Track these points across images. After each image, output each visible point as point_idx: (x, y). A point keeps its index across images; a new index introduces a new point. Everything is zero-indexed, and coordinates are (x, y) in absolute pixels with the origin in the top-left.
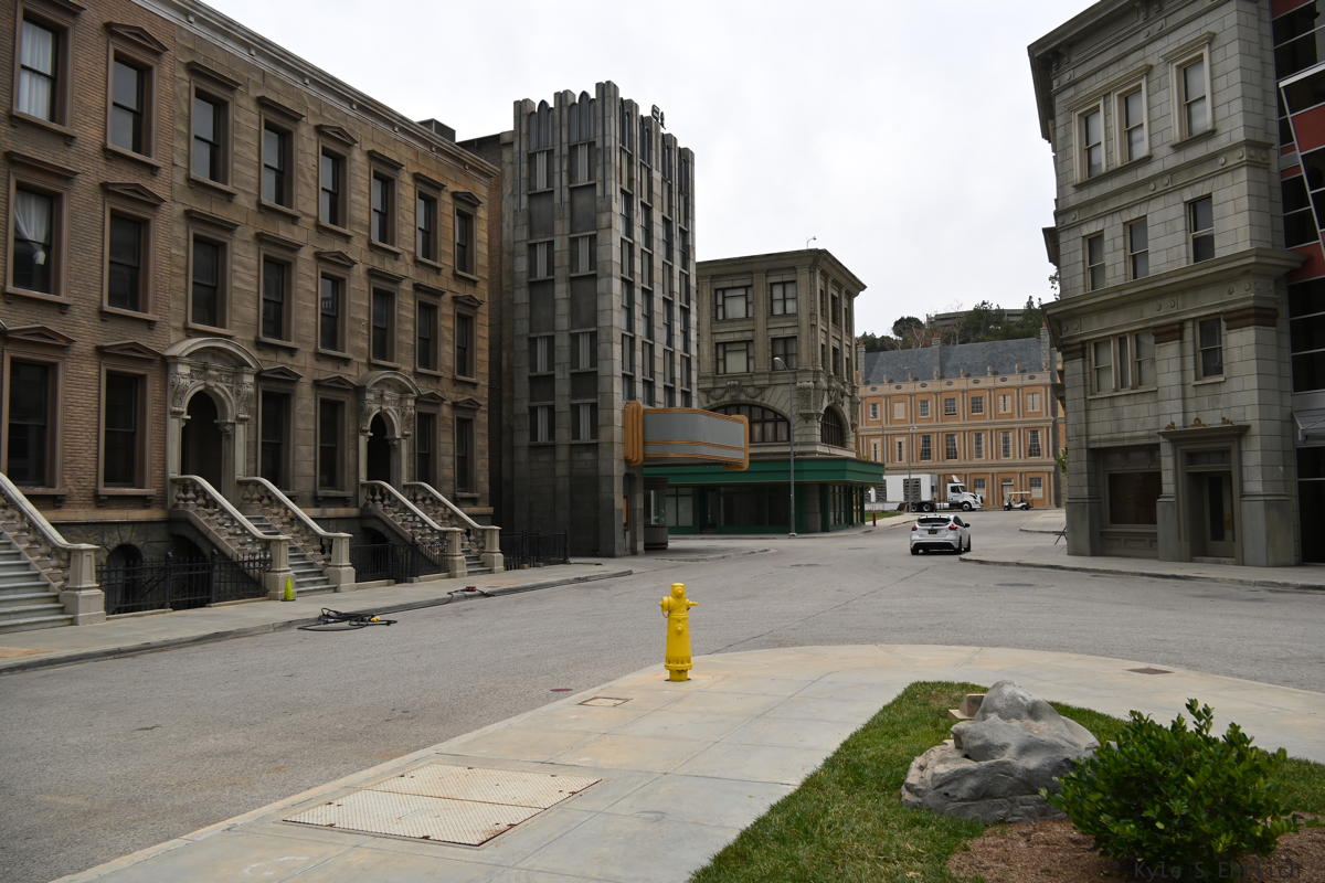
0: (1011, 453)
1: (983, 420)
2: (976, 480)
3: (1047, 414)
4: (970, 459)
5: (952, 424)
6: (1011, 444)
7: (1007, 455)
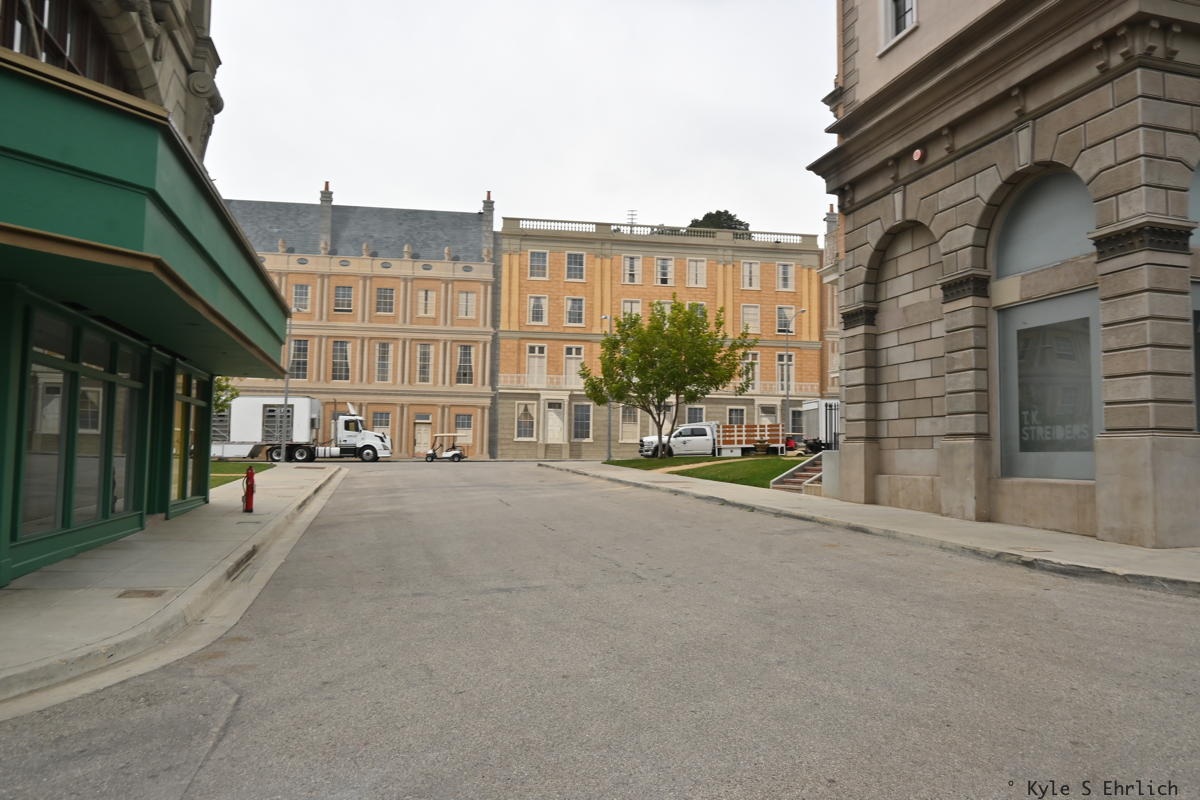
0: (431, 376)
1: (393, 324)
2: (375, 414)
3: (485, 324)
4: (369, 381)
5: (344, 326)
6: (432, 362)
7: (424, 379)
